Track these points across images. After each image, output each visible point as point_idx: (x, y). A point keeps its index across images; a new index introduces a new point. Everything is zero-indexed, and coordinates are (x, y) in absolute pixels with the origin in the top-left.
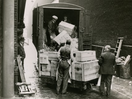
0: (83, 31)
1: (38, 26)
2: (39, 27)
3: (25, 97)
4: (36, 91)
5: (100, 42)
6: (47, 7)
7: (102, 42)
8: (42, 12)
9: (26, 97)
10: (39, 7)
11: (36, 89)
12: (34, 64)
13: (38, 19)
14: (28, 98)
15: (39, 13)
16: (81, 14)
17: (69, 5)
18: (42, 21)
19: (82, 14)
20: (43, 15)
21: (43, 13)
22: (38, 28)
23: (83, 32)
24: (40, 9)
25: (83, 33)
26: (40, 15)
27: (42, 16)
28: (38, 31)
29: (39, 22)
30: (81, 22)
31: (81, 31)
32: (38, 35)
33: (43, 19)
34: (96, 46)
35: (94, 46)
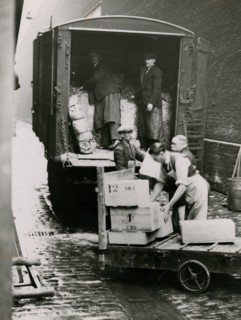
0: (188, 99)
1: (55, 84)
2: (57, 88)
3: (22, 305)
4: (57, 281)
5: (231, 131)
6: (82, 29)
7: (236, 132)
8: (65, 43)
9: (26, 307)
10: (56, 29)
11: (53, 276)
12: (39, 190)
13: (56, 65)
14: (33, 311)
15: (57, 45)
16: (184, 49)
17: (147, 23)
18: (67, 68)
19: (186, 48)
20: (69, 52)
21: (69, 46)
22: (55, 91)
23: (188, 101)
24: (60, 34)
25: (189, 105)
26: (59, 51)
27: (67, 55)
28: (55, 99)
29: (58, 71)
30: (183, 74)
31: (183, 101)
32: (55, 110)
33: (69, 63)
34: (216, 143)
35: (211, 143)
